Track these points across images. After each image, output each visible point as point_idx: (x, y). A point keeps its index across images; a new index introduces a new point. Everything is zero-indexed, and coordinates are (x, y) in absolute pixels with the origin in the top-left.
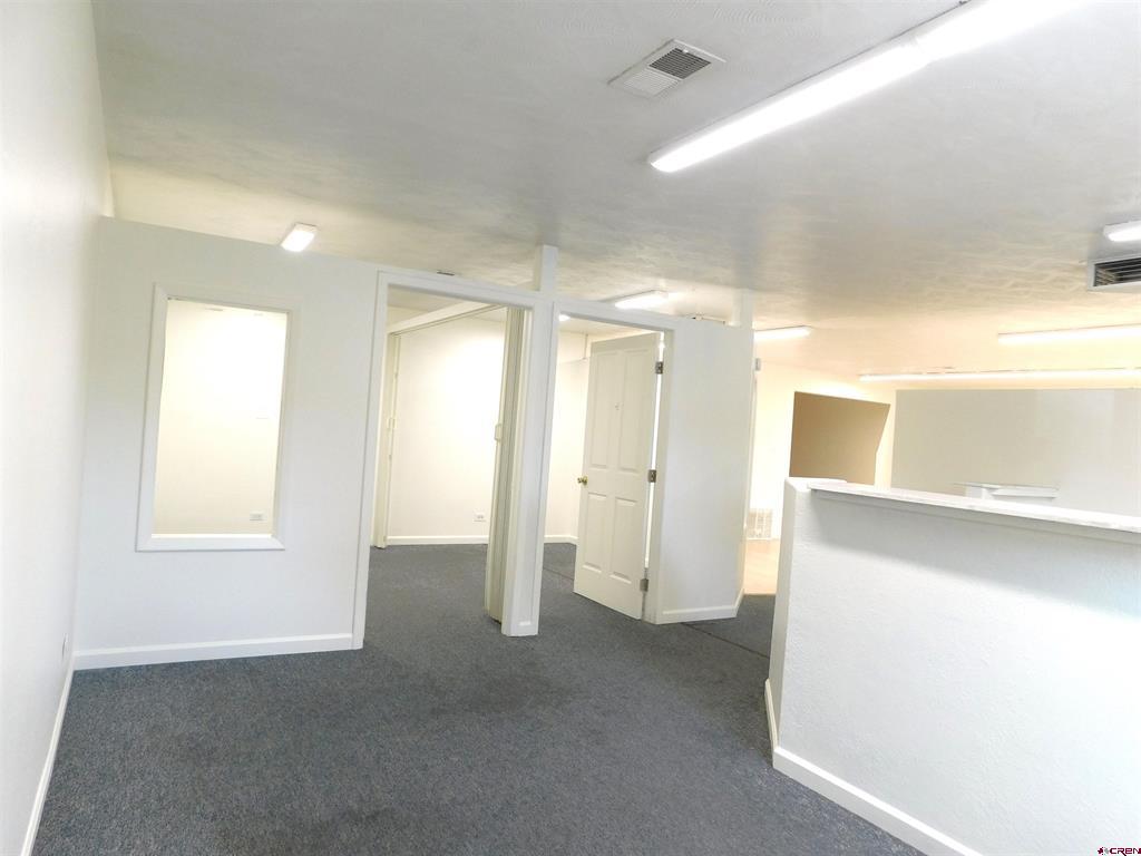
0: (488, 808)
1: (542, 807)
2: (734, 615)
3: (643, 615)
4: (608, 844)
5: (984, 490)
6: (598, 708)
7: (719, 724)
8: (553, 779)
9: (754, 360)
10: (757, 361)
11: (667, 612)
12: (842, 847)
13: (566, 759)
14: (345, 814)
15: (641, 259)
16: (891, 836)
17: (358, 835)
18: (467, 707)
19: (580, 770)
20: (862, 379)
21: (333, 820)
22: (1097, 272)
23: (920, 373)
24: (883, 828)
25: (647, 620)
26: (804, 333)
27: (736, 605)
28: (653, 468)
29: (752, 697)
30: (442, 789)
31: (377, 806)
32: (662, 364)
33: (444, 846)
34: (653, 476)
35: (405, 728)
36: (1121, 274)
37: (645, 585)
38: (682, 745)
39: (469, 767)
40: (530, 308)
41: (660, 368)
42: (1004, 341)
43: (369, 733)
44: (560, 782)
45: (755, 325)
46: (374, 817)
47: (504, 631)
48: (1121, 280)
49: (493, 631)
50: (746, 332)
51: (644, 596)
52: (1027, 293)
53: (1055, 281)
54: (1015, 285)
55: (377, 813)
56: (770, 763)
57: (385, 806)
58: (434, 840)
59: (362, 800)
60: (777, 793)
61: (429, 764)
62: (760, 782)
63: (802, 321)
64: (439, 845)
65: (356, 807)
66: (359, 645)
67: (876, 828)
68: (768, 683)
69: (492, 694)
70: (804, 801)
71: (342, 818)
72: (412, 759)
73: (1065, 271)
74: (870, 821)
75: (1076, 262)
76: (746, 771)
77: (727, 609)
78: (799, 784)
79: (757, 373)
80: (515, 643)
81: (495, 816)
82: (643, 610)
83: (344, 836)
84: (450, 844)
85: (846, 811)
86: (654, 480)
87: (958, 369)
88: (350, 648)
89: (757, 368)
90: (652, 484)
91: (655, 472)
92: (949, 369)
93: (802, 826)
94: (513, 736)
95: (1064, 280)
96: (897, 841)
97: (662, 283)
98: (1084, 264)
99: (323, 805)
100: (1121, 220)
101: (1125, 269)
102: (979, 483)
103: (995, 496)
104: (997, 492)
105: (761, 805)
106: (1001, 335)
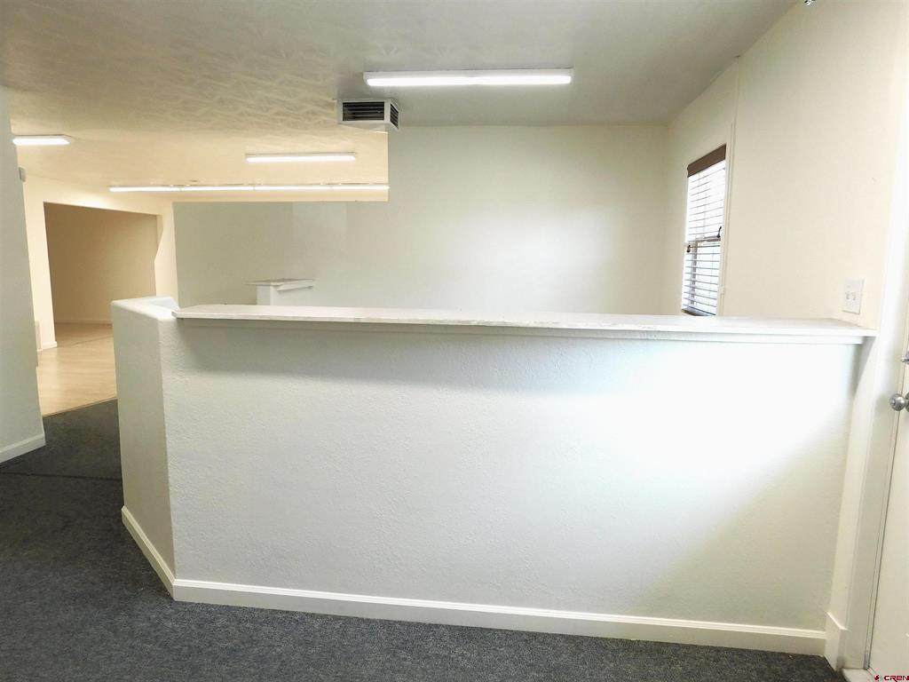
2: (43, 443)
5: (272, 287)
7: (91, 578)
9: (17, 169)
10: (21, 171)
12: (278, 650)
20: (112, 189)
22: (344, 109)
23: (168, 186)
24: (299, 610)
27: (40, 431)
29: (111, 530)
36: (354, 114)
42: (250, 160)
45: (14, 130)
52: (282, 121)
53: (308, 113)
54: (277, 114)
56: (169, 597)
60: (193, 627)
62: (170, 625)
68: (125, 510)
70: (222, 621)
73: (318, 105)
74: (285, 609)
75: (330, 100)
76: (149, 619)
77: (33, 439)
78: (207, 605)
85: (262, 610)
87: (202, 182)
92: (195, 183)
93: (233, 650)
95: (314, 113)
96: (313, 616)
98: (335, 101)
100: (375, 69)
101: (362, 109)
102: (267, 282)
103: (280, 291)
104: (281, 288)
105: (185, 650)
106: (249, 155)
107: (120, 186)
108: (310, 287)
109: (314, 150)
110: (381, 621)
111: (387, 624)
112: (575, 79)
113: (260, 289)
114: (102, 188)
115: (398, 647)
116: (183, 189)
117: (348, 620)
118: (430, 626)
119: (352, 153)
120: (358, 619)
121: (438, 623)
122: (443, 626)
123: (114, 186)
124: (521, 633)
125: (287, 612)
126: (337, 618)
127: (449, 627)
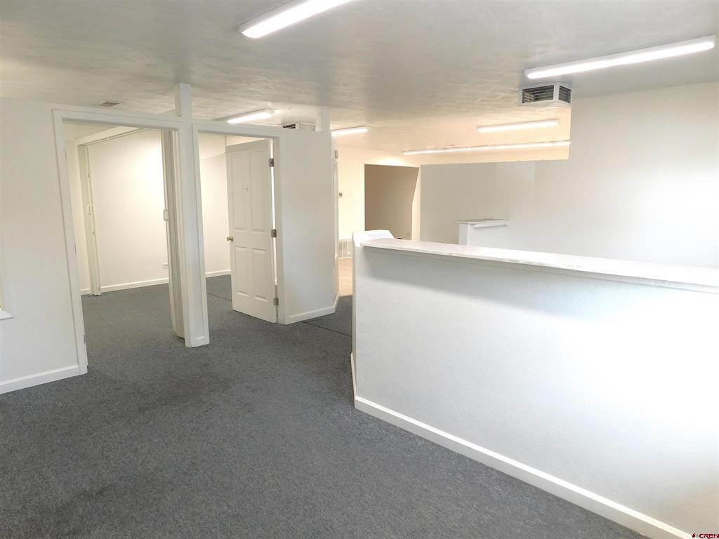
0: (180, 469)
1: (215, 461)
2: (333, 312)
3: (277, 320)
4: (256, 476)
5: (468, 225)
6: (250, 387)
7: (323, 386)
8: (222, 441)
9: (333, 152)
10: (336, 152)
11: (292, 315)
12: (392, 449)
13: (229, 426)
14: (80, 495)
15: (251, 91)
16: (418, 437)
17: (90, 507)
18: (163, 402)
19: (238, 431)
20: (405, 154)
21: (72, 501)
22: (523, 95)
25: (280, 322)
26: (364, 130)
27: (334, 306)
28: (274, 228)
29: (343, 364)
30: (148, 463)
31: (104, 484)
32: (273, 160)
33: (151, 501)
34: (274, 234)
35: (121, 425)
36: (537, 96)
37: (276, 301)
38: (301, 403)
39: (166, 444)
40: (176, 130)
41: (272, 163)
42: (480, 130)
43: (95, 433)
44: (226, 442)
45: (332, 126)
46: (101, 492)
47: (187, 345)
48: (536, 99)
49: (179, 345)
50: (326, 133)
51: (277, 308)
52: (489, 104)
53: (503, 98)
54: (482, 101)
55: (104, 489)
56: (353, 405)
57: (109, 483)
58: (144, 498)
59: (92, 482)
60: (357, 423)
61: (139, 447)
62: (347, 418)
63: (363, 123)
64: (148, 501)
65: (88, 488)
66: (84, 371)
67: (411, 434)
68: (352, 354)
69: (180, 391)
70: (372, 425)
71: (78, 498)
72: (127, 447)
73: (508, 93)
74: (407, 430)
75: (513, 89)
76: (339, 413)
77: (329, 308)
78: (368, 416)
79: (337, 160)
80: (194, 351)
81: (184, 473)
82: (277, 316)
83: (81, 510)
84: (155, 499)
85: (395, 426)
86: (275, 236)
87: (458, 146)
88: (78, 374)
89: (336, 157)
90: (274, 238)
91: (275, 230)
92: (453, 146)
93: (370, 441)
94: (194, 417)
95: (508, 98)
96: (421, 438)
97: (269, 104)
98: (517, 89)
99: (64, 492)
100: (533, 66)
101: (538, 93)
102: (466, 221)
103: (475, 228)
104: (476, 226)
105: (348, 433)
106: (479, 127)
107: (432, 149)
108: (505, 225)
109: (524, 120)
110: (458, 454)
111: (461, 458)
112: (716, 44)
113: (462, 227)
114: (399, 152)
115: (459, 471)
116: (447, 151)
117: (440, 447)
118: (488, 468)
119: (554, 119)
120: (445, 449)
121: (493, 467)
122: (496, 471)
123: (406, 151)
124: (547, 494)
125: (408, 432)
126: (433, 444)
127: (500, 473)
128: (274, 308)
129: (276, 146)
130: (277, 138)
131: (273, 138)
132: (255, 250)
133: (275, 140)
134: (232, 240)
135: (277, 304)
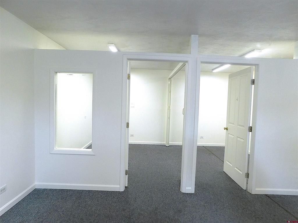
3: (247, 188)
11: (257, 189)
28: (251, 126)
32: (254, 80)
34: (251, 129)
37: (247, 175)
41: (253, 82)
82: (247, 186)
86: (251, 131)
90: (250, 133)
91: (251, 127)
128: (246, 179)
129: (257, 71)
130: (258, 65)
131: (255, 65)
132: (238, 139)
133: (257, 66)
134: (227, 129)
135: (248, 177)
